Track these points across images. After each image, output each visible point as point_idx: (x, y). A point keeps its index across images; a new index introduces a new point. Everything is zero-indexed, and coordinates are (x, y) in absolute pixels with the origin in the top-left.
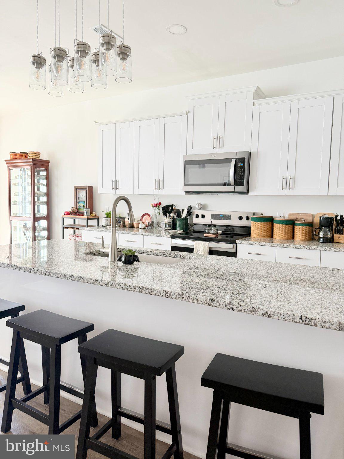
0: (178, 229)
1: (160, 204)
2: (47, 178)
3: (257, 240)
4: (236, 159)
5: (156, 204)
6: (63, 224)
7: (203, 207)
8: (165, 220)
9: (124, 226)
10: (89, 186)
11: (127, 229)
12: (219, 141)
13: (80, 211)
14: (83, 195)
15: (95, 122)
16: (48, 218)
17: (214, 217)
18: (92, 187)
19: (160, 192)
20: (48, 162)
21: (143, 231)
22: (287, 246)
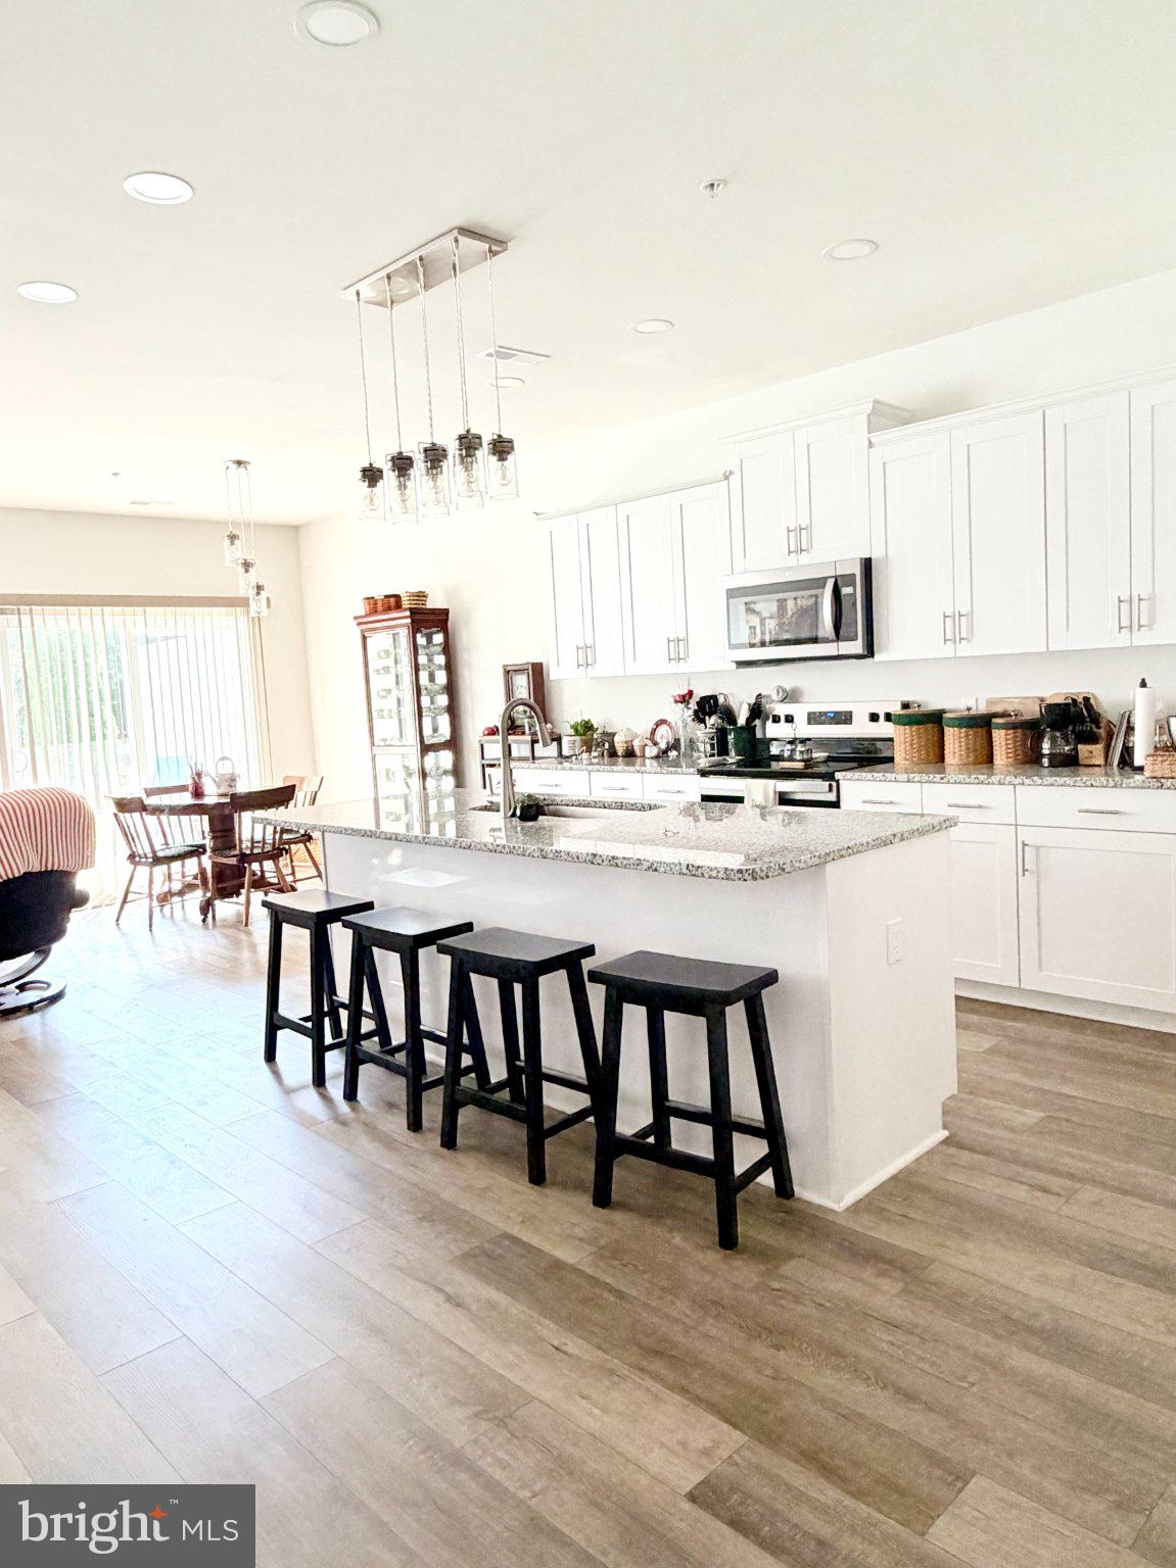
0: (733, 753)
1: (690, 693)
2: (447, 649)
3: (906, 771)
4: (836, 578)
5: (684, 696)
6: (483, 758)
7: (790, 696)
8: (703, 733)
9: (613, 754)
10: (533, 664)
11: (620, 759)
12: (800, 538)
13: (518, 723)
14: (522, 685)
15: (537, 514)
16: (454, 743)
17: (814, 718)
18: (541, 664)
19: (682, 667)
20: (446, 612)
21: (654, 763)
22: (942, 779)
